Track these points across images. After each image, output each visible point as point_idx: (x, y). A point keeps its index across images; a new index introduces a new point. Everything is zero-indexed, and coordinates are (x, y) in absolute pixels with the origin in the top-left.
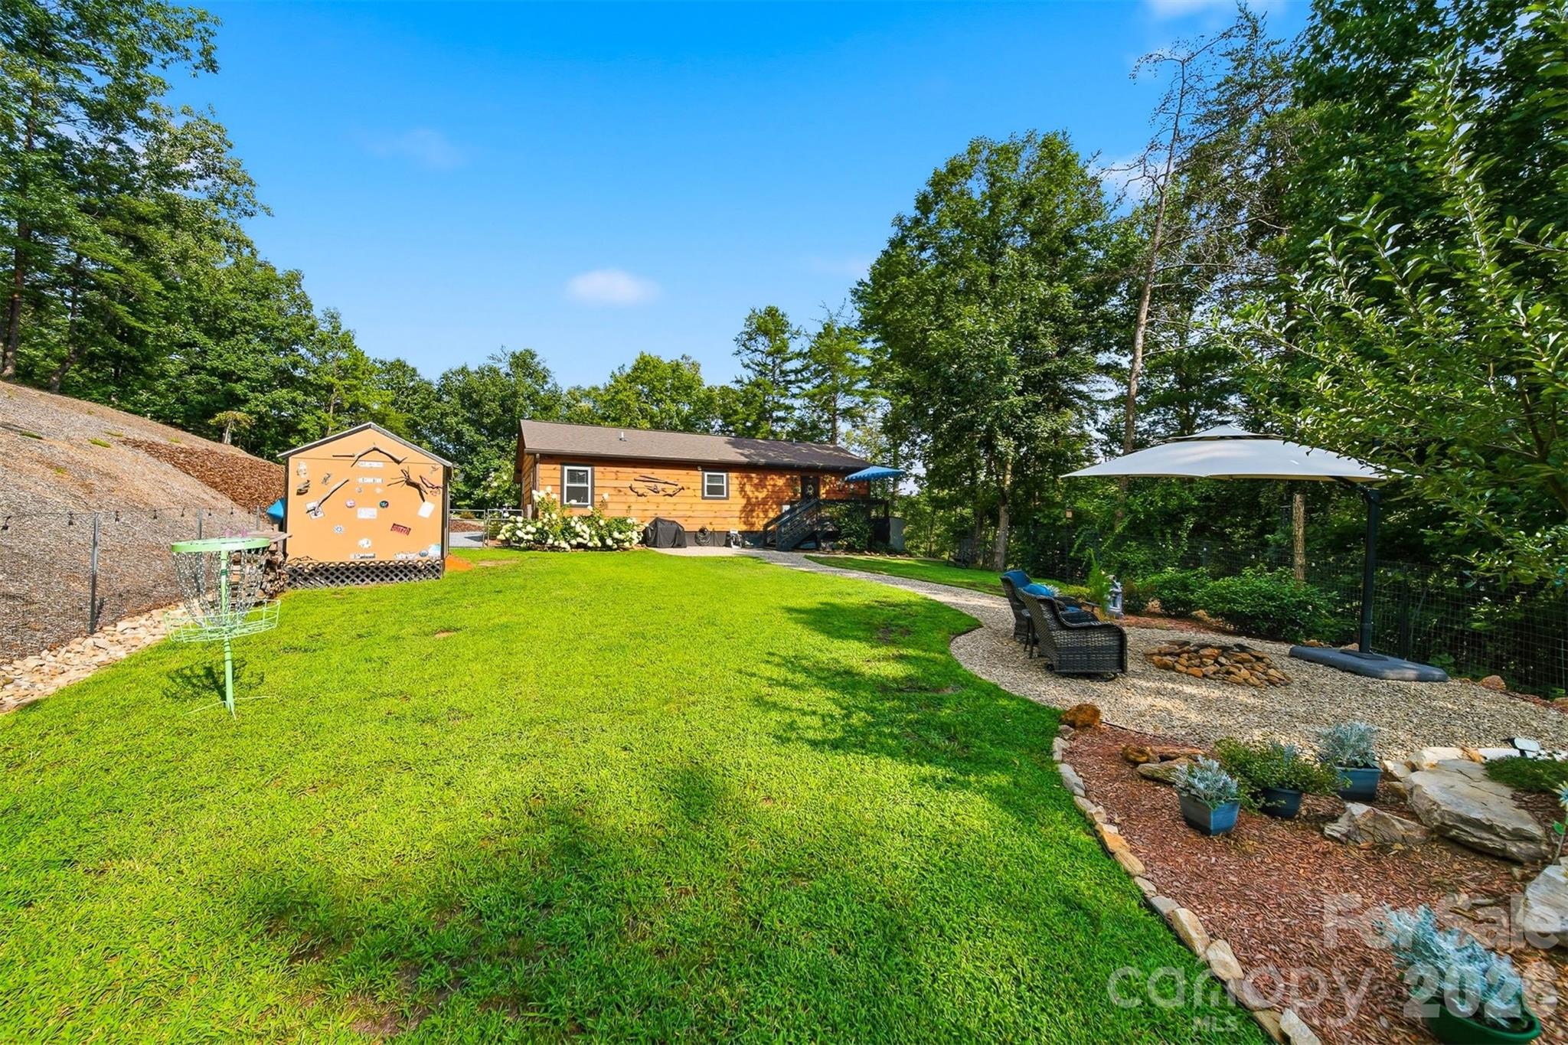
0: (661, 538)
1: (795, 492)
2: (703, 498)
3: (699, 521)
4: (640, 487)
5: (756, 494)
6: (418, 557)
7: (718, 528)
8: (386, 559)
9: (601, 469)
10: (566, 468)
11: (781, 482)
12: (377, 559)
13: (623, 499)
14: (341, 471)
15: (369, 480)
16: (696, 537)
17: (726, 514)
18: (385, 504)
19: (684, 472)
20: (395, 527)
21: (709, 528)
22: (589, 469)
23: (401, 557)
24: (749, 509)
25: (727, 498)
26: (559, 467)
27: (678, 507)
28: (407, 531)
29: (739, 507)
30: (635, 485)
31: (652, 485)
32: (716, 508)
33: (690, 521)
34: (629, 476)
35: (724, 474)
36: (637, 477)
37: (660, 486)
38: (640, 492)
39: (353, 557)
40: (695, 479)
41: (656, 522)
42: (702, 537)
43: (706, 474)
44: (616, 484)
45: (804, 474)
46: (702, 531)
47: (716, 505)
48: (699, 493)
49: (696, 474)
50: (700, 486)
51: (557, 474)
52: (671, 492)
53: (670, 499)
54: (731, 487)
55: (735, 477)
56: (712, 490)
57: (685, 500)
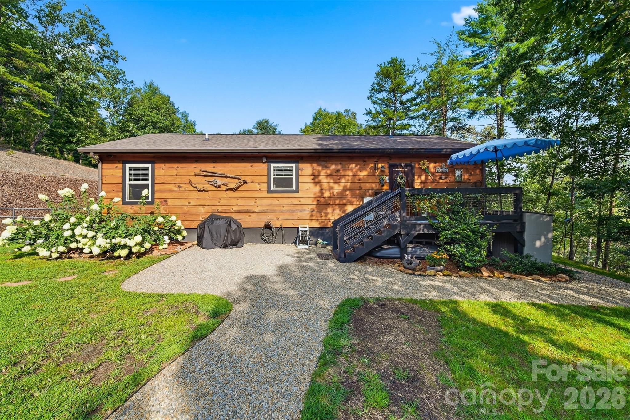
1: (381, 183)
2: (269, 191)
3: (264, 216)
4: (201, 182)
5: (332, 185)
7: (286, 223)
9: (161, 165)
10: (127, 166)
11: (364, 173)
13: (183, 195)
17: (295, 210)
19: (248, 165)
21: (276, 224)
22: (149, 166)
24: (322, 204)
25: (297, 191)
26: (120, 165)
27: (240, 202)
29: (311, 202)
30: (194, 179)
31: (212, 179)
32: (283, 202)
33: (252, 217)
34: (189, 171)
35: (294, 165)
36: (198, 172)
37: (219, 181)
38: (200, 187)
40: (263, 173)
41: (213, 218)
42: (268, 232)
43: (272, 166)
44: (177, 180)
45: (393, 161)
46: (268, 227)
47: (286, 200)
48: (265, 186)
49: (260, 168)
50: (265, 179)
51: (119, 172)
52: (232, 186)
53: (231, 194)
54: (301, 179)
55: (307, 168)
56: (279, 183)
57: (249, 195)
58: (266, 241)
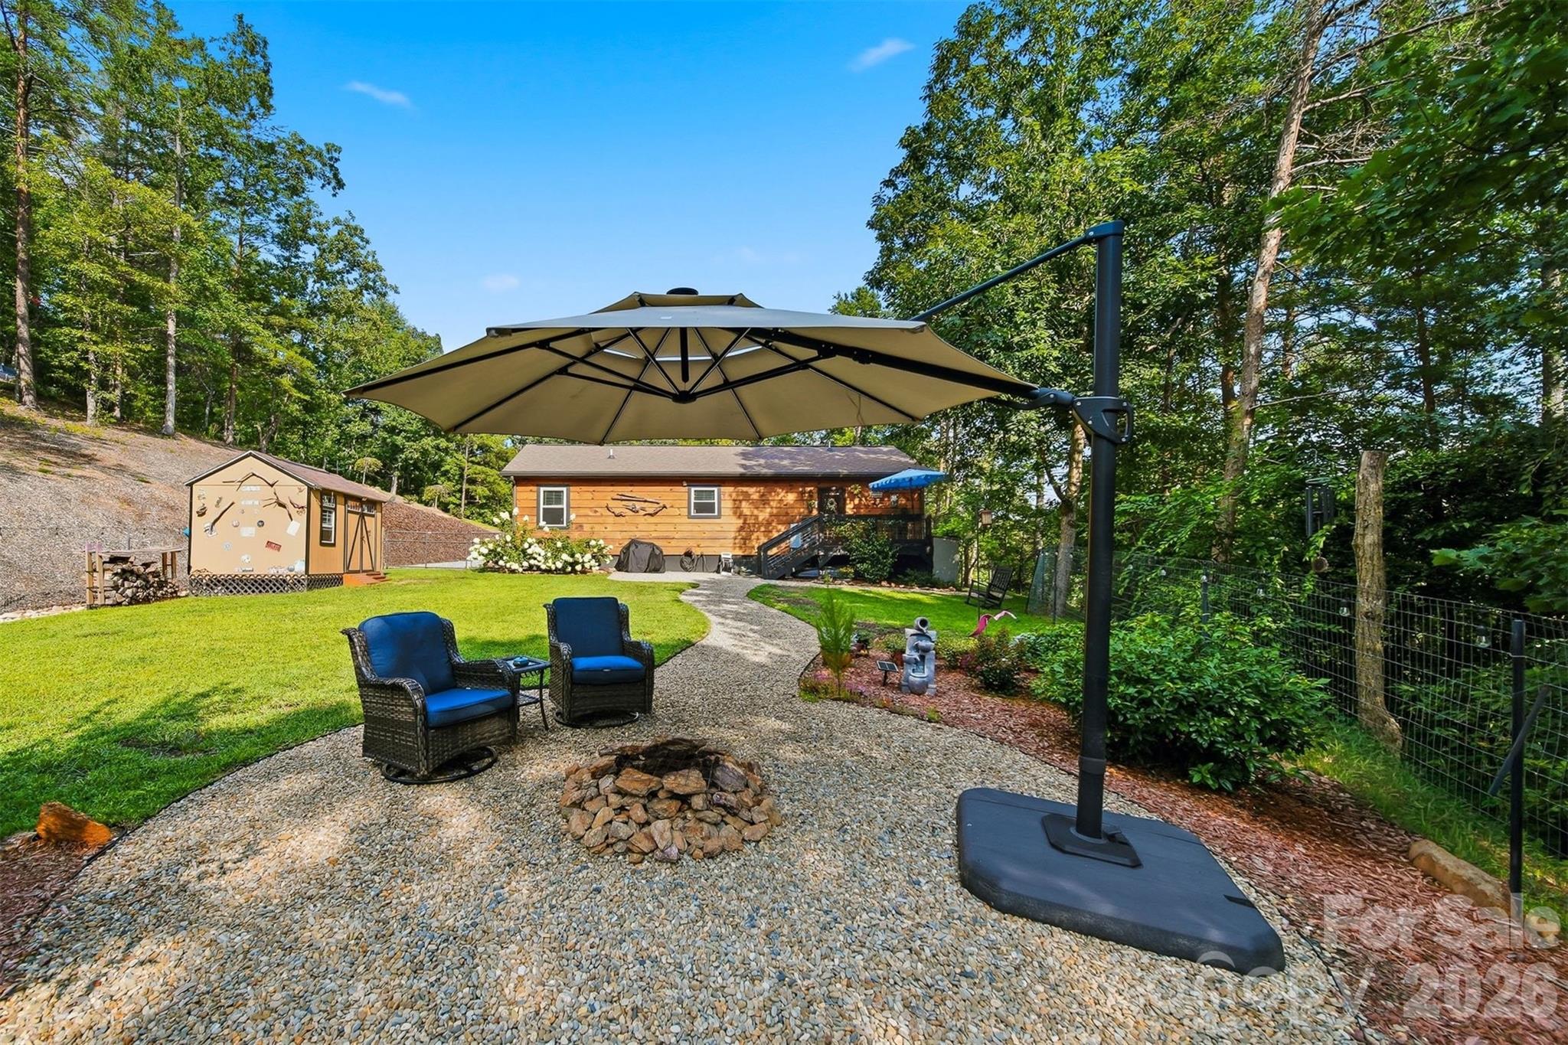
0: (632, 561)
1: (810, 508)
2: (690, 516)
3: (683, 543)
4: (618, 507)
5: (756, 512)
6: (287, 572)
7: (708, 550)
8: (262, 573)
9: (577, 488)
10: (542, 489)
11: (791, 497)
12: (255, 573)
13: (599, 519)
14: (229, 494)
15: (250, 502)
16: (682, 562)
18: (261, 524)
19: (668, 488)
20: (269, 544)
21: (696, 551)
22: (564, 489)
23: (273, 571)
24: (746, 530)
25: (719, 516)
26: (535, 488)
27: (659, 527)
28: (278, 547)
29: (734, 528)
30: (612, 504)
31: (630, 504)
32: (704, 528)
33: (674, 543)
34: (607, 494)
35: (716, 489)
36: (615, 495)
37: (638, 505)
38: (617, 511)
39: (236, 570)
40: (683, 497)
41: (634, 542)
42: (688, 560)
43: (693, 489)
44: (592, 503)
45: (823, 485)
46: (688, 554)
47: (706, 525)
48: (685, 510)
49: (681, 490)
50: (685, 503)
51: (534, 495)
52: (651, 511)
53: (650, 519)
54: (723, 503)
55: (730, 492)
56: (700, 508)
57: (668, 520)
58: (686, 569)
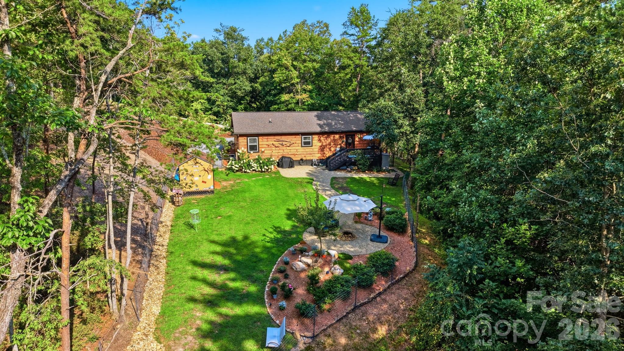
0: (284, 164)
1: (343, 141)
2: (302, 146)
3: (300, 156)
4: (276, 143)
7: (308, 158)
9: (261, 138)
10: (249, 138)
11: (336, 137)
13: (270, 149)
16: (299, 162)
17: (311, 153)
19: (294, 137)
21: (304, 159)
22: (257, 138)
24: (322, 148)
25: (312, 146)
26: (246, 138)
27: (291, 151)
28: (205, 182)
29: (318, 148)
30: (274, 143)
31: (281, 142)
32: (307, 150)
33: (296, 156)
34: (271, 140)
35: (310, 137)
36: (275, 140)
37: (284, 143)
38: (277, 145)
40: (297, 140)
41: (283, 157)
42: (302, 162)
43: (303, 137)
44: (267, 143)
45: (347, 134)
46: (302, 160)
47: (308, 149)
48: (300, 145)
49: (299, 137)
50: (300, 142)
51: (246, 141)
52: (288, 145)
53: (288, 148)
54: (313, 142)
55: (316, 137)
56: (306, 143)
57: (294, 148)
58: (301, 165)
